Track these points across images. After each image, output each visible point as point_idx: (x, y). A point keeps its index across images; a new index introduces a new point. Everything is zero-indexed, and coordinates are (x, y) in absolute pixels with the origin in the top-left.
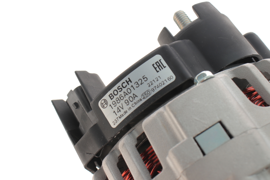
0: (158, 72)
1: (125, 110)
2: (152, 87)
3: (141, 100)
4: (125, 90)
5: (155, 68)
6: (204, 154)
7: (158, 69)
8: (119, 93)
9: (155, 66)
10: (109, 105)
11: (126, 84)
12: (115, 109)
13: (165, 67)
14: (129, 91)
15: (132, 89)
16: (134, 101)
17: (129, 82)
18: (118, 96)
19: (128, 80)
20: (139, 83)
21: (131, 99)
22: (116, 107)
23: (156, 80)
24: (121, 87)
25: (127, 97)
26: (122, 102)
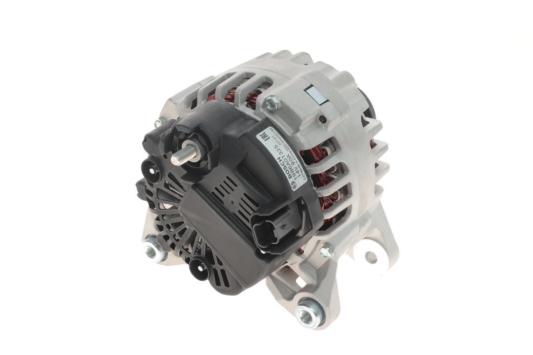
0: (269, 138)
1: (297, 167)
2: (281, 142)
3: (290, 152)
4: (285, 164)
5: (267, 139)
7: (267, 137)
8: (288, 169)
9: (265, 139)
10: (294, 181)
11: (281, 162)
12: (297, 175)
13: (265, 133)
14: (286, 160)
15: (284, 158)
16: (292, 157)
17: (280, 159)
18: (290, 170)
19: (279, 160)
20: (280, 151)
21: (291, 160)
22: (296, 174)
23: (276, 139)
24: (284, 166)
25: (290, 163)
26: (293, 167)
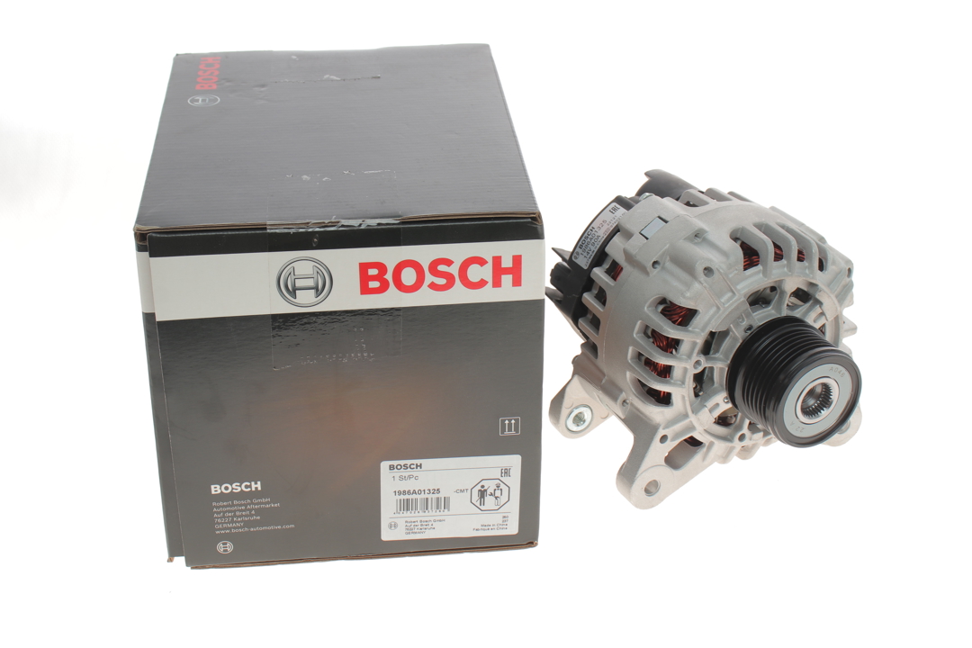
6: (647, 239)
26: (590, 246)
